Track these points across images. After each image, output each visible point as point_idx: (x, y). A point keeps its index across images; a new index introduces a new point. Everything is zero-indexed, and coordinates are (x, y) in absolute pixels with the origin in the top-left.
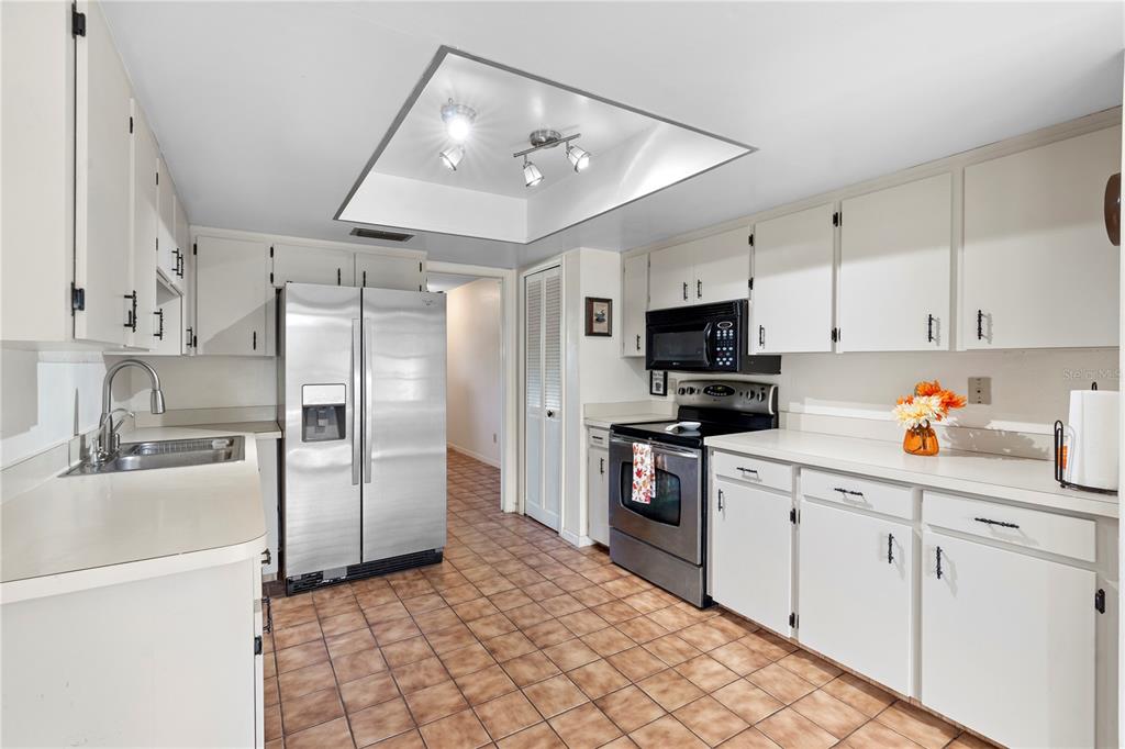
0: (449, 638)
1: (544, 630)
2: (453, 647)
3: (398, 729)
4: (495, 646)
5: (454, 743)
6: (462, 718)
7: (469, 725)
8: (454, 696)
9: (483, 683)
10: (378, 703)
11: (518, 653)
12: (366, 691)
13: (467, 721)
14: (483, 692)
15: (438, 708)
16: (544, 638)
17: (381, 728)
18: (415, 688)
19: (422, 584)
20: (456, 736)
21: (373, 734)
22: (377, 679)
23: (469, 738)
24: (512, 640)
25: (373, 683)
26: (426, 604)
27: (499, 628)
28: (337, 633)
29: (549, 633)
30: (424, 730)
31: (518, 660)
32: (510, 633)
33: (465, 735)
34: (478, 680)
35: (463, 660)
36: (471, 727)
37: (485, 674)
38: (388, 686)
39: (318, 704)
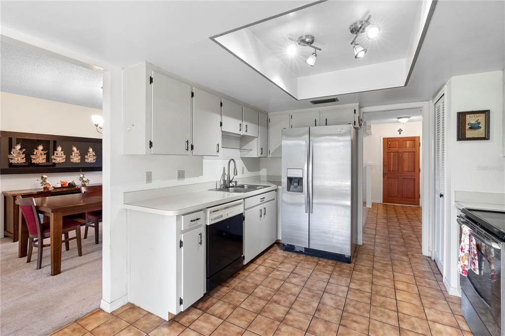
0: (310, 293)
1: (354, 319)
2: (307, 298)
3: (254, 310)
4: (322, 309)
5: (260, 328)
6: (273, 323)
7: (272, 327)
8: (282, 314)
9: (297, 318)
10: (260, 298)
11: (327, 318)
12: (262, 292)
13: (273, 325)
14: (292, 321)
15: (272, 313)
16: (349, 322)
17: (251, 305)
18: (275, 302)
19: (330, 268)
20: (263, 326)
21: (247, 306)
22: (270, 291)
23: (266, 331)
24: (333, 312)
25: (268, 291)
26: (321, 276)
27: (335, 303)
28: (280, 269)
29: (355, 322)
30: (259, 316)
31: (323, 321)
32: (337, 308)
33: (266, 329)
34: (297, 316)
35: (303, 305)
36: (271, 328)
37: (303, 316)
38: (270, 295)
39: (248, 286)
